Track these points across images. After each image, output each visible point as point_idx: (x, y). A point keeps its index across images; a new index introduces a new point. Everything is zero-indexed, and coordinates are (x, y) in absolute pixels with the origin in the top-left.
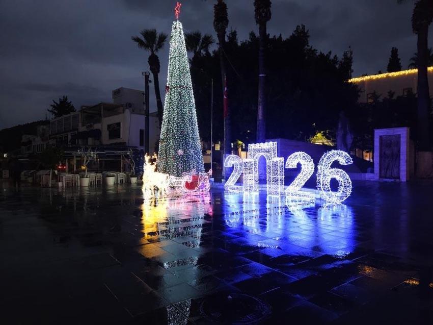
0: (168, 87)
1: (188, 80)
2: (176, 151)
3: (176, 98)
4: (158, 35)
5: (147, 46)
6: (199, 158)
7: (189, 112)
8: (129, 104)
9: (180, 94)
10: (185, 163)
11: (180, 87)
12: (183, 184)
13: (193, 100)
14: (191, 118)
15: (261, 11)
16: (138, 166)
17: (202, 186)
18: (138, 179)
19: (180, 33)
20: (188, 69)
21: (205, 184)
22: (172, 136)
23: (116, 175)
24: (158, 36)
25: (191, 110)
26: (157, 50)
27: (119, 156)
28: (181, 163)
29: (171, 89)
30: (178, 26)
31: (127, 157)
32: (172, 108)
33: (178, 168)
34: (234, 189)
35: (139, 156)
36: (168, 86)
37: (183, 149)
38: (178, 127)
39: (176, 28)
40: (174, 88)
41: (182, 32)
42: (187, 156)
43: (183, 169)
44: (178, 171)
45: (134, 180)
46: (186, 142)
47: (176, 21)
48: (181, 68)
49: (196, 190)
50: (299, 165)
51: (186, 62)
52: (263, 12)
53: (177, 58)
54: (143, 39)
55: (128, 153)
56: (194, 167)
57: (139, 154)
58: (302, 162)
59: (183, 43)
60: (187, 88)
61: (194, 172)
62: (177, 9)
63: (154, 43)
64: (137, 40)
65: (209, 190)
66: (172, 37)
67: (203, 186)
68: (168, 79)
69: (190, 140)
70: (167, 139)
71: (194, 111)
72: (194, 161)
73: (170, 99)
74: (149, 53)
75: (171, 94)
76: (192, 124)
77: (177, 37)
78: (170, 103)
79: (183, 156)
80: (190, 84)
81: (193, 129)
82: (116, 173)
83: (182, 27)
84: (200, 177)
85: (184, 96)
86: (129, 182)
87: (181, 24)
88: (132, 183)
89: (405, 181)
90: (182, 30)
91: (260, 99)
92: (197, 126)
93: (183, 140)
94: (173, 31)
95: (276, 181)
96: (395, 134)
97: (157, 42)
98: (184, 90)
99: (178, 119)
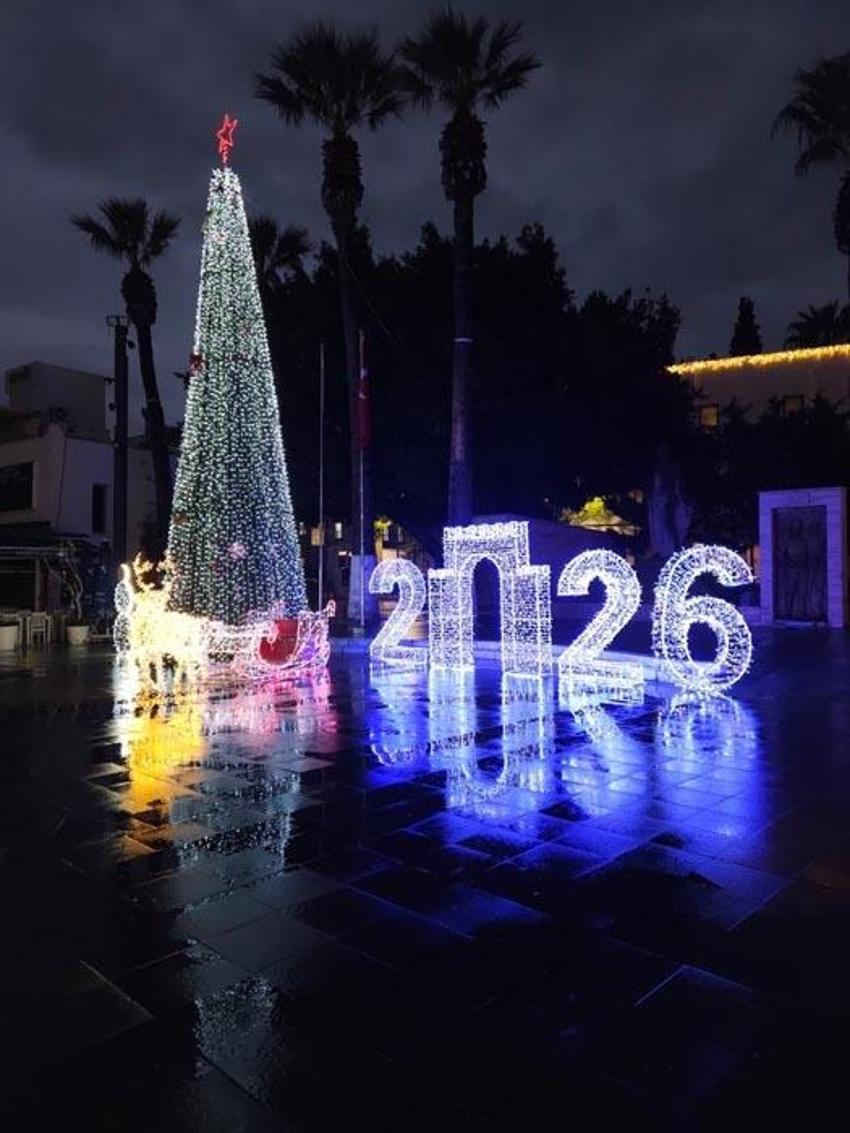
0: (199, 358)
1: (259, 342)
2: (224, 547)
3: (225, 389)
4: (151, 218)
5: (117, 248)
6: (293, 568)
7: (264, 433)
8: (60, 410)
9: (235, 379)
10: (253, 581)
11: (235, 358)
12: (254, 646)
13: (274, 401)
14: (271, 452)
15: (460, 163)
16: (93, 592)
17: (306, 650)
18: (90, 629)
19: (234, 202)
20: (259, 310)
21: (317, 646)
22: (213, 501)
23: (20, 620)
24: (152, 221)
25: (268, 428)
26: (146, 258)
27: (28, 563)
28: (241, 584)
29: (207, 364)
30: (227, 182)
31: (56, 563)
32: (211, 418)
33: (231, 598)
34: (399, 655)
35: (96, 561)
36: (196, 353)
37: (244, 540)
38: (230, 477)
39: (220, 189)
40: (218, 361)
41: (241, 203)
42: (257, 561)
43: (247, 599)
44: (231, 608)
45: (79, 634)
46: (254, 519)
47: (222, 170)
48: (238, 304)
49: (290, 664)
50: (597, 588)
51: (254, 287)
52: (466, 167)
53: (225, 275)
54: (106, 224)
55: (61, 554)
56: (277, 593)
57: (96, 554)
58: (607, 578)
59: (242, 232)
60: (255, 362)
61: (278, 609)
62: (225, 136)
63: (140, 237)
64: (87, 225)
65: (326, 660)
66: (210, 213)
67: (312, 649)
68: (197, 335)
69: (267, 515)
70: (194, 511)
71: (277, 430)
72: (279, 578)
73: (206, 391)
74: (124, 266)
75: (207, 379)
76: (272, 467)
77: (226, 214)
78: (204, 405)
79: (245, 561)
80: (265, 351)
81: (274, 483)
82: (22, 612)
83: (238, 189)
84: (301, 624)
85: (246, 386)
86: (62, 642)
87: (236, 180)
88: (74, 642)
89: (840, 625)
90: (239, 198)
91: (456, 406)
92: (285, 473)
93: (246, 515)
94: (214, 196)
95: (526, 633)
96: (812, 504)
97: (148, 238)
98: (247, 368)
99: (230, 452)
